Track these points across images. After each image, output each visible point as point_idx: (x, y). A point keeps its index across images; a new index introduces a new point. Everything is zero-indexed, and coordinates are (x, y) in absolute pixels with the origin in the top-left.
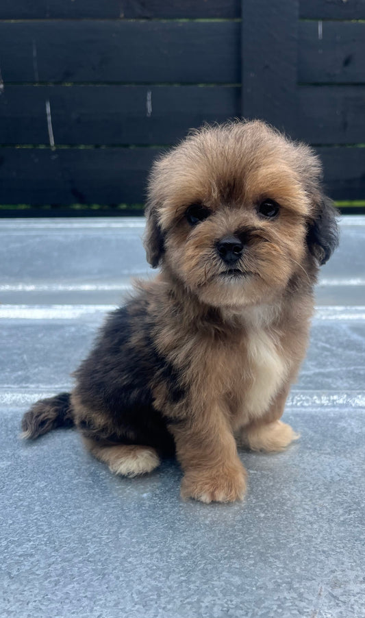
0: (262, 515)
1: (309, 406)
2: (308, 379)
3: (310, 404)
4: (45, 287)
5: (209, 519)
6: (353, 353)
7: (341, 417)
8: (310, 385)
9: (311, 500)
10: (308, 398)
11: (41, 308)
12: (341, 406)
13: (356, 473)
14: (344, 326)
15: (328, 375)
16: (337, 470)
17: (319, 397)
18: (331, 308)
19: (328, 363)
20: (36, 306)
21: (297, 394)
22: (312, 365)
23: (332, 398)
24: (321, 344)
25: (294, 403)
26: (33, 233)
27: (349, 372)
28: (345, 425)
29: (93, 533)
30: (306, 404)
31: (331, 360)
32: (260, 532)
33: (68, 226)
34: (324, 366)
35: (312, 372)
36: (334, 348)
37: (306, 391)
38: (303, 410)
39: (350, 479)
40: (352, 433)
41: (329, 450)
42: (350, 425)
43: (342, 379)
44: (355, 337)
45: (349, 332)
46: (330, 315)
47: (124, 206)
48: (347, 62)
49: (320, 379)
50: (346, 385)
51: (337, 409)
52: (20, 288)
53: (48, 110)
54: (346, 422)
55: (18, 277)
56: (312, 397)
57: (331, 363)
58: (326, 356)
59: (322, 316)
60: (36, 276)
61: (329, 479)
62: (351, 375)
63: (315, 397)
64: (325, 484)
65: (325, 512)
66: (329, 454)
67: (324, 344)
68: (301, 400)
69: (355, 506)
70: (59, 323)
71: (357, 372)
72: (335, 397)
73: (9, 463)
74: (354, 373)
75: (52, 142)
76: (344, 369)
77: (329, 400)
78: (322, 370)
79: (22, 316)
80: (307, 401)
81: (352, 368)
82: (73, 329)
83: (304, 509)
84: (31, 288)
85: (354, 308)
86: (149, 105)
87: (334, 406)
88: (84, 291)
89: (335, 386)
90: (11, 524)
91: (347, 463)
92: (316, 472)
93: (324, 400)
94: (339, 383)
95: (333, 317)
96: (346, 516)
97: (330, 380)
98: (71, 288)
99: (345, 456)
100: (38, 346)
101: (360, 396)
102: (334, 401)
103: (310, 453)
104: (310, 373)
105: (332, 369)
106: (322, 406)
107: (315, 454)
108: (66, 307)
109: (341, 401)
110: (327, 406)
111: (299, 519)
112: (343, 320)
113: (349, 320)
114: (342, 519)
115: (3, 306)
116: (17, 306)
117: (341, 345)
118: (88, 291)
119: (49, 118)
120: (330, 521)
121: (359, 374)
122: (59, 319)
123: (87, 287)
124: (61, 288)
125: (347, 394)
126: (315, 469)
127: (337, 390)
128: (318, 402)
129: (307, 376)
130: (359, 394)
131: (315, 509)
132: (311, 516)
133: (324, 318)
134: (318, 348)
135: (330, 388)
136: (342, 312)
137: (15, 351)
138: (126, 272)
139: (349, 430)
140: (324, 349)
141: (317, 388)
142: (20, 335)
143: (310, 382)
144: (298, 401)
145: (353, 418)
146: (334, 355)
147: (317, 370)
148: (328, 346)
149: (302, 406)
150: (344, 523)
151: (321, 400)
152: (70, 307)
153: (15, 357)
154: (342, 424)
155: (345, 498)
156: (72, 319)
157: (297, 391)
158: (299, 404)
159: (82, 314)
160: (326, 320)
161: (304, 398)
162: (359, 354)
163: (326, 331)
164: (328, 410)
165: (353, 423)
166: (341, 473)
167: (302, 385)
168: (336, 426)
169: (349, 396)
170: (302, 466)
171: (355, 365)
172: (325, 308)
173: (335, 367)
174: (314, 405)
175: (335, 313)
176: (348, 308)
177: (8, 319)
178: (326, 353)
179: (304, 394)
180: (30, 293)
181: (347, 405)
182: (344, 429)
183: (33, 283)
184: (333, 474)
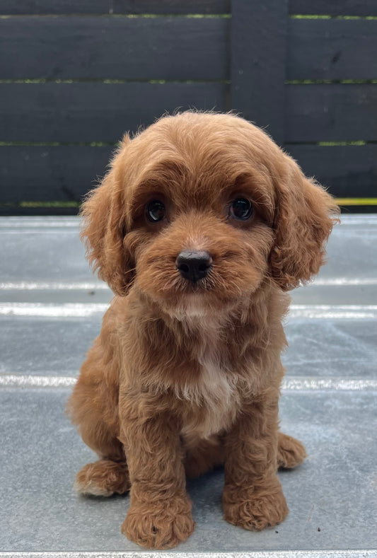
1: (301, 390)
2: (299, 368)
3: (301, 387)
4: (45, 286)
6: (338, 347)
10: (300, 382)
14: (330, 324)
15: (316, 365)
16: (324, 435)
17: (309, 382)
18: (318, 307)
19: (316, 356)
21: (290, 379)
22: (302, 358)
23: (319, 383)
24: (309, 340)
25: (289, 387)
27: (333, 363)
30: (297, 387)
31: (318, 353)
34: (312, 358)
36: (321, 343)
38: (296, 392)
41: (317, 422)
43: (327, 368)
44: (340, 333)
45: (334, 329)
46: (317, 314)
48: (335, 59)
49: (309, 368)
50: (331, 373)
51: (324, 392)
52: (23, 286)
54: (331, 401)
55: (17, 276)
56: (303, 382)
57: (318, 356)
59: (309, 315)
60: (35, 275)
62: (335, 366)
63: (306, 382)
66: (317, 424)
67: (311, 340)
68: (294, 384)
72: (322, 382)
76: (330, 360)
77: (317, 385)
78: (310, 361)
80: (299, 385)
81: (336, 360)
84: (33, 286)
87: (321, 389)
93: (313, 384)
94: (326, 371)
95: (319, 316)
96: (331, 465)
97: (317, 370)
98: (71, 287)
101: (342, 381)
102: (321, 385)
104: (300, 363)
105: (319, 361)
106: (311, 389)
107: (307, 424)
109: (327, 385)
110: (316, 389)
112: (328, 319)
113: (334, 319)
114: (328, 466)
117: (326, 340)
121: (342, 365)
123: (85, 286)
124: (61, 286)
127: (324, 377)
128: (308, 386)
129: (297, 366)
133: (311, 316)
134: (306, 343)
135: (317, 374)
136: (328, 311)
139: (333, 407)
140: (312, 344)
143: (301, 371)
144: (292, 385)
146: (321, 349)
147: (306, 361)
148: (315, 341)
149: (295, 389)
151: (310, 384)
154: (327, 403)
157: (291, 377)
158: (292, 387)
160: (313, 318)
161: (296, 383)
162: (343, 349)
163: (313, 329)
164: (316, 392)
166: (327, 437)
167: (294, 373)
168: (323, 404)
169: (333, 380)
172: (312, 307)
173: (321, 359)
174: (305, 389)
175: (322, 311)
176: (334, 307)
178: (313, 347)
179: (297, 380)
180: (33, 291)
181: (332, 388)
182: (329, 407)
183: (35, 281)
184: (321, 438)
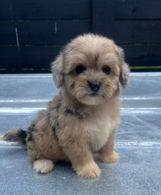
0: (108, 185)
1: (123, 146)
2: (122, 136)
3: (123, 145)
4: (17, 101)
5: (89, 186)
6: (139, 126)
7: (135, 150)
8: (122, 138)
9: (126, 180)
10: (123, 143)
11: (17, 109)
12: (135, 146)
13: (142, 170)
14: (134, 116)
15: (129, 134)
16: (135, 169)
17: (127, 142)
18: (129, 108)
19: (129, 130)
20: (16, 108)
21: (118, 141)
22: (123, 131)
23: (131, 143)
24: (126, 122)
25: (117, 145)
26: (12, 80)
27: (137, 133)
28: (137, 153)
29: (47, 191)
30: (121, 145)
31: (130, 128)
32: (108, 191)
33: (25, 77)
34: (127, 131)
35: (123, 133)
36: (131, 124)
37: (122, 140)
39: (140, 172)
40: (140, 155)
41: (132, 162)
42: (139, 153)
43: (135, 135)
44: (139, 120)
45: (136, 118)
46: (128, 111)
47: (43, 69)
48: (134, 11)
49: (126, 136)
50: (136, 138)
51: (133, 147)
52: (8, 101)
53: (16, 31)
54: (137, 151)
55: (6, 97)
56: (124, 142)
57: (130, 130)
58: (128, 127)
59: (125, 112)
60: (14, 96)
61: (132, 172)
62: (138, 134)
63: (125, 142)
64: (131, 174)
65: (132, 184)
67: (127, 122)
69: (143, 182)
70: (25, 114)
71: (140, 133)
72: (133, 142)
73: (13, 166)
74: (139, 133)
75: (18, 44)
76: (135, 132)
77: (131, 144)
78: (126, 132)
79: (11, 112)
80: (122, 144)
81: (138, 131)
82: (30, 117)
83: (124, 183)
84: (12, 101)
85: (138, 108)
86: (56, 28)
87: (132, 146)
88: (33, 102)
89: (132, 138)
90: (16, 188)
91: (138, 166)
92: (127, 170)
93: (129, 144)
94: (134, 137)
95: (130, 112)
96: (140, 186)
97: (130, 136)
99: (138, 164)
100: (18, 123)
101: (142, 142)
102: (132, 144)
103: (125, 163)
105: (131, 132)
106: (128, 146)
107: (126, 163)
108: (27, 108)
109: (135, 144)
111: (122, 187)
112: (133, 113)
113: (136, 113)
114: (138, 187)
115: (1, 108)
116: (8, 108)
117: (133, 123)
118: (34, 102)
119: (17, 34)
120: (134, 187)
121: (141, 134)
122: (24, 113)
123: (33, 101)
124: (23, 101)
125: (137, 141)
126: (127, 169)
127: (133, 140)
128: (126, 144)
129: (121, 135)
130: (142, 141)
131: (128, 183)
132: (126, 185)
133: (126, 112)
134: (125, 124)
135: (130, 139)
136: (133, 110)
137: (10, 125)
138: (48, 95)
139: (139, 155)
141: (125, 139)
142: (11, 119)
143: (123, 137)
144: (119, 144)
145: (140, 150)
146: (131, 127)
147: (125, 132)
148: (128, 123)
149: (120, 146)
150: (139, 188)
152: (28, 108)
153: (10, 127)
154: (136, 152)
155: (139, 179)
156: (30, 113)
157: (118, 140)
158: (119, 145)
159: (34, 111)
160: (127, 113)
161: (121, 143)
162: (141, 126)
163: (127, 117)
164: (130, 147)
165: (140, 152)
167: (120, 138)
168: (134, 153)
169: (138, 142)
170: (122, 168)
171: (139, 130)
172: (126, 108)
173: (131, 131)
174: (125, 145)
175: (131, 110)
177: (5, 113)
178: (128, 126)
179: (121, 141)
180: (12, 103)
181: (137, 145)
182: (137, 154)
183: (12, 99)
